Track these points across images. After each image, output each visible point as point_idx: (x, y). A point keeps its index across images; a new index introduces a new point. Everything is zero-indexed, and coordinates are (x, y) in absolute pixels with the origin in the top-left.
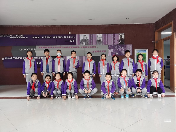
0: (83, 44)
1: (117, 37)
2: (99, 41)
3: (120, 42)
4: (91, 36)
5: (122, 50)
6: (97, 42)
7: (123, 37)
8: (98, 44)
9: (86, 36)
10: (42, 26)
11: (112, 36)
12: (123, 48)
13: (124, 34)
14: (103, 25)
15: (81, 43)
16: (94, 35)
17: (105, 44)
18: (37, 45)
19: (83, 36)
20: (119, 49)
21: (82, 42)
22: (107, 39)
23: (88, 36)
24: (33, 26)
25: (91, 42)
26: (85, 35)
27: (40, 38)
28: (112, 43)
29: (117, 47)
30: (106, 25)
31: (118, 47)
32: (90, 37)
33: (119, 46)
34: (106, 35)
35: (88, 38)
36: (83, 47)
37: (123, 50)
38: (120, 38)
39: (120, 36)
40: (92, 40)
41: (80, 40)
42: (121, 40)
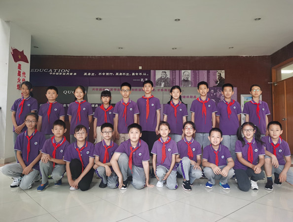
0: (161, 85)
1: (214, 75)
2: (186, 81)
3: (218, 83)
4: (173, 73)
5: (221, 95)
8: (184, 85)
9: (165, 72)
11: (206, 74)
17: (195, 86)
18: (90, 86)
19: (161, 73)
27: (95, 74)
29: (213, 90)
32: (172, 75)
33: (217, 89)
34: (197, 72)
36: (160, 90)
40: (174, 80)
41: (156, 79)
42: (220, 80)
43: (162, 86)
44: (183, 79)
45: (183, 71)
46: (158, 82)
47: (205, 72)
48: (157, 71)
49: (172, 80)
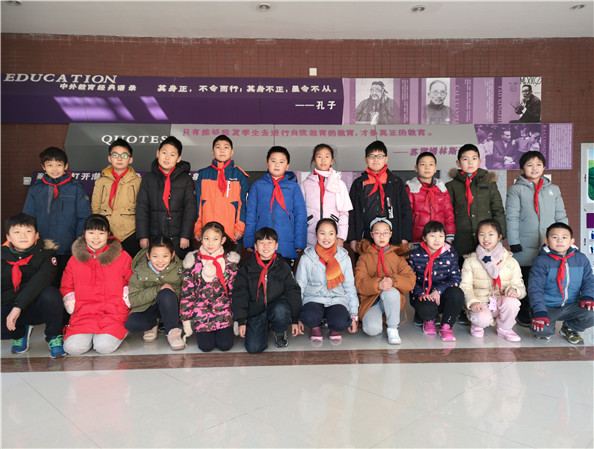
0: (369, 119)
1: (512, 90)
2: (437, 107)
3: (524, 111)
4: (401, 85)
5: (529, 145)
6: (429, 113)
7: (537, 92)
8: (431, 120)
10: (197, 40)
11: (491, 88)
12: (533, 136)
13: (538, 79)
14: (452, 41)
15: (362, 114)
16: (414, 82)
17: (462, 121)
18: (176, 122)
19: (370, 86)
20: (517, 143)
21: (365, 112)
22: (468, 101)
23: (389, 84)
24: (159, 39)
25: (402, 113)
26: (377, 80)
27: (188, 89)
28: (489, 118)
30: (467, 41)
31: (516, 135)
32: (400, 91)
33: (521, 128)
34: (467, 81)
35: (390, 95)
36: (368, 134)
37: (537, 145)
39: (522, 88)
40: (406, 104)
41: (357, 104)
42: (528, 103)
43: (374, 121)
44: (428, 103)
45: (429, 81)
46: (361, 112)
47: (489, 82)
48: (358, 81)
49: (399, 104)
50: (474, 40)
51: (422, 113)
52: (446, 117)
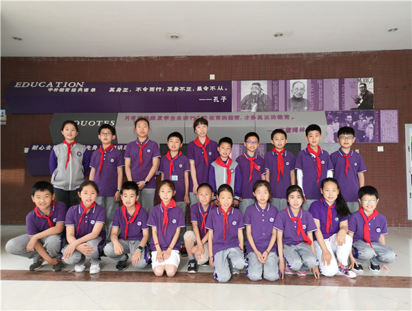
0: (250, 108)
1: (352, 87)
2: (298, 100)
4: (273, 85)
5: (366, 125)
7: (370, 88)
8: (294, 108)
10: (137, 58)
11: (337, 86)
13: (371, 79)
14: (308, 54)
15: (245, 105)
16: (282, 82)
17: (316, 109)
18: (121, 112)
19: (251, 86)
20: (357, 124)
21: (247, 103)
22: (320, 95)
23: (264, 84)
24: (112, 58)
25: (273, 104)
27: (129, 90)
28: (336, 107)
29: (350, 117)
30: (319, 54)
31: (355, 118)
33: (359, 113)
34: (319, 82)
36: (250, 118)
37: (371, 126)
38: (359, 92)
40: (276, 97)
42: (364, 96)
43: (254, 109)
45: (292, 82)
47: (336, 82)
48: (243, 83)
49: (271, 97)
50: (324, 53)
51: (288, 103)
52: (304, 106)
